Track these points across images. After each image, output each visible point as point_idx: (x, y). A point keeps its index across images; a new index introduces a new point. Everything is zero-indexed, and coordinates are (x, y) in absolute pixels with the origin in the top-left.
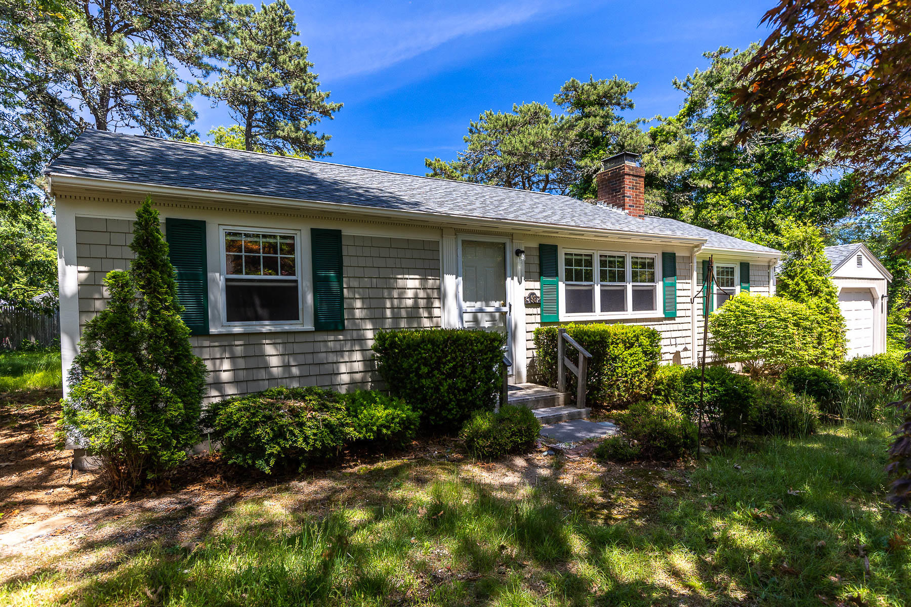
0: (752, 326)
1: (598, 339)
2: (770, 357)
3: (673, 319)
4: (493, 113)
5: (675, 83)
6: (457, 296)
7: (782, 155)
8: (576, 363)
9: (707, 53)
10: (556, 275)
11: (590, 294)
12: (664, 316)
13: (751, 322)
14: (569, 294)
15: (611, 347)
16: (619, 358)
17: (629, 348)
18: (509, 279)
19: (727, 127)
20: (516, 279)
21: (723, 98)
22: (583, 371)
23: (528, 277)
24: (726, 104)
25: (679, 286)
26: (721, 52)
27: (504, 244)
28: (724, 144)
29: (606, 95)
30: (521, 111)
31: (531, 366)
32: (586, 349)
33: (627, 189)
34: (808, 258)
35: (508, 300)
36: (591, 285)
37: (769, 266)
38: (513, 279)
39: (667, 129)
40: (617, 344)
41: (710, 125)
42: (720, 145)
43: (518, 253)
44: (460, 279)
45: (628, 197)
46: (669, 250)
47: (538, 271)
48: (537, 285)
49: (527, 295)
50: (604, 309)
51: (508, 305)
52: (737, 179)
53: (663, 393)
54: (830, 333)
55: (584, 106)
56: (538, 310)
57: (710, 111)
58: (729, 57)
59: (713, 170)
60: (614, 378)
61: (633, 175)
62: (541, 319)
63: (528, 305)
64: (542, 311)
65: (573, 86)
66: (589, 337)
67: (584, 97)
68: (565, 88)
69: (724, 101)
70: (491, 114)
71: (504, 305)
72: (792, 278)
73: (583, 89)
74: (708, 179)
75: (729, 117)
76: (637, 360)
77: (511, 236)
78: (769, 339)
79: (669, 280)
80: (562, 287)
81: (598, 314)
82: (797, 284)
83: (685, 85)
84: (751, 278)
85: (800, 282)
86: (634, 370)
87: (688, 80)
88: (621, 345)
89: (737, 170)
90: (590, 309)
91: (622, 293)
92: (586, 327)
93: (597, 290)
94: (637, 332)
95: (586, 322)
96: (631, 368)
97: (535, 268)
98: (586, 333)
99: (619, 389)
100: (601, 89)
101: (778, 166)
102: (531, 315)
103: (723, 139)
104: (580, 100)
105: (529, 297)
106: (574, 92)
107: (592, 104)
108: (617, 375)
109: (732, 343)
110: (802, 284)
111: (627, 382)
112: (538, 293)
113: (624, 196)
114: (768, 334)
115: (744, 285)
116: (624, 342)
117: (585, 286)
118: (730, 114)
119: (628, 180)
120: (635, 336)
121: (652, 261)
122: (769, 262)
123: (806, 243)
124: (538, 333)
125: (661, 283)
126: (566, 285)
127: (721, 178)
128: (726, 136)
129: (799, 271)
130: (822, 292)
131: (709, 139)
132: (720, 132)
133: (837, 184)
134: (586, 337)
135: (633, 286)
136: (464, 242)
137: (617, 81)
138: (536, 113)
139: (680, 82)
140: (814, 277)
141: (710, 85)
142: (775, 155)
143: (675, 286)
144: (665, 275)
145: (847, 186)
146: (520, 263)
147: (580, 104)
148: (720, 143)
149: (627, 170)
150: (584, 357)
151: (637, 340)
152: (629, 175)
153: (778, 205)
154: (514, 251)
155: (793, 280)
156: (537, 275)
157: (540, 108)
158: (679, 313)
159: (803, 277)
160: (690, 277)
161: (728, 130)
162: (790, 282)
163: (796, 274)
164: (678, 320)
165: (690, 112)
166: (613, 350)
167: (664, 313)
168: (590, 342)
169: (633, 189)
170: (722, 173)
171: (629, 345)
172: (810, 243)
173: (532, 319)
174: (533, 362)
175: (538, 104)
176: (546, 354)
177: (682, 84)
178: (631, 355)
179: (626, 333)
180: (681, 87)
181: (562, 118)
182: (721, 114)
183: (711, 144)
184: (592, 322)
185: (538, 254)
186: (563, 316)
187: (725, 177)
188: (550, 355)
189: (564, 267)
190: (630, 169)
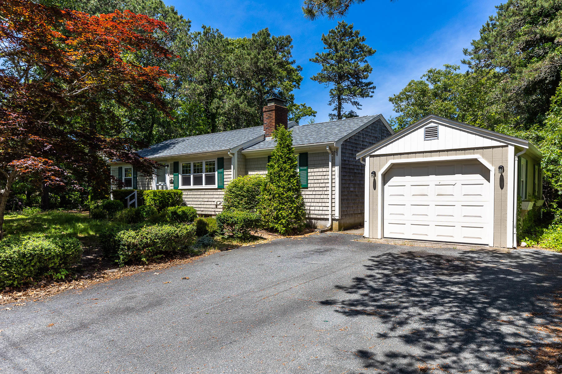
10: (179, 172)
14: (183, 179)
18: (166, 174)
23: (171, 173)
25: (225, 173)
35: (166, 182)
36: (190, 175)
43: (168, 166)
48: (173, 176)
56: (173, 185)
62: (174, 188)
63: (171, 183)
79: (221, 170)
80: (180, 176)
81: (192, 186)
84: (309, 163)
90: (190, 184)
91: (201, 178)
97: (173, 170)
105: (171, 180)
115: (303, 168)
121: (213, 162)
125: (217, 172)
126: (182, 175)
135: (205, 174)
144: (218, 169)
146: (168, 169)
167: (218, 186)
185: (173, 166)
186: (181, 187)
189: (181, 169)
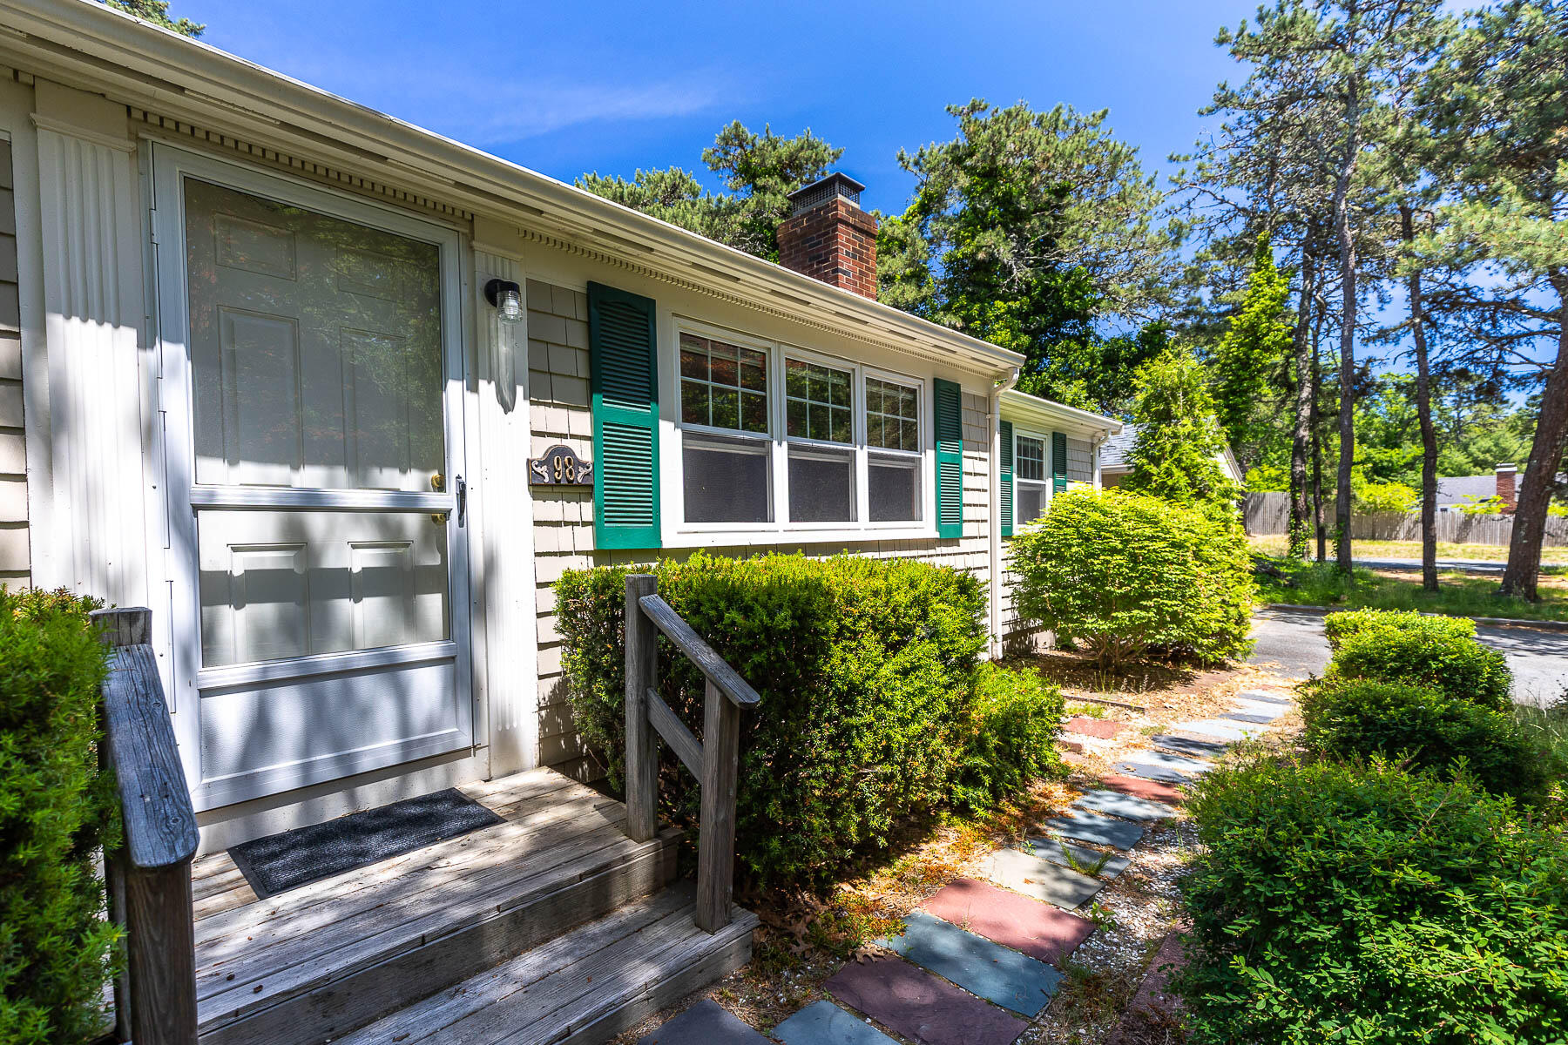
0: (1118, 559)
1: (784, 620)
2: (1155, 629)
3: (954, 541)
4: (598, 179)
5: (901, 159)
6: (150, 432)
7: (1057, 290)
8: (694, 722)
9: (954, 106)
10: (649, 393)
11: (759, 467)
12: (937, 535)
13: (1114, 551)
14: (695, 464)
15: (837, 650)
16: (863, 692)
17: (895, 648)
18: (454, 390)
19: (985, 229)
20: (487, 389)
21: (977, 183)
22: (723, 758)
24: (983, 192)
25: (967, 465)
26: (973, 108)
27: (436, 249)
28: (981, 256)
29: (792, 158)
30: (649, 181)
31: (555, 707)
32: (735, 666)
33: (842, 254)
34: (1184, 422)
35: (455, 467)
36: (762, 443)
37: (1092, 446)
38: (474, 388)
39: (889, 232)
40: (855, 635)
41: (957, 224)
42: (974, 260)
43: (495, 291)
44: (174, 353)
45: (844, 272)
46: (947, 375)
47: (584, 373)
48: (581, 422)
49: (539, 455)
50: (799, 512)
51: (452, 487)
52: (998, 318)
53: (987, 780)
54: (1232, 572)
55: (755, 176)
56: (587, 510)
57: (955, 205)
58: (986, 118)
59: (962, 299)
60: (848, 775)
61: (855, 228)
62: (597, 538)
63: (539, 489)
64: (598, 511)
65: (737, 136)
66: (747, 611)
67: (755, 160)
68: (724, 139)
69: (979, 189)
70: (594, 180)
71: (440, 486)
72: (1156, 461)
73: (754, 145)
74: (954, 314)
75: (986, 215)
76: (922, 691)
77: (467, 223)
78: (1153, 587)
79: (948, 449)
80: (671, 440)
81: (781, 527)
82: (1169, 474)
83: (916, 163)
84: (1069, 465)
85: (1175, 470)
86: (914, 728)
87: (921, 155)
88: (870, 641)
89: (999, 303)
90: (759, 511)
91: (842, 473)
92: (738, 570)
93: (780, 457)
94: (922, 587)
95: (745, 552)
96: (903, 722)
97: (578, 365)
98: (732, 596)
99: (861, 806)
100: (783, 151)
101: (1051, 307)
102: (557, 524)
103: (979, 248)
104: (747, 163)
105: (547, 461)
106: (739, 151)
107: (770, 173)
108: (858, 760)
109: (1075, 598)
110: (1177, 472)
111: (888, 778)
112: (584, 452)
113: (837, 271)
114: (1152, 577)
115: (1059, 478)
116: (880, 627)
117: (743, 442)
118: (988, 209)
119: (844, 236)
120: (916, 601)
121: (909, 397)
122: (1093, 436)
123: (1180, 394)
124: (570, 588)
125: (931, 454)
126: (687, 436)
127: (975, 313)
128: (983, 243)
129: (1168, 447)
130: (1211, 489)
131: (957, 248)
132: (973, 237)
133: (1134, 338)
134: (733, 615)
135: (871, 456)
136: (193, 187)
137: (811, 139)
138: (675, 187)
139: (911, 157)
140: (1199, 460)
141: (958, 161)
142: (1046, 289)
143: (959, 464)
144: (938, 437)
145: (1148, 343)
146: (505, 330)
147: (749, 173)
148: (974, 254)
149: (842, 212)
150: (726, 702)
151: (924, 616)
152: (847, 224)
153: (1053, 367)
154: (480, 285)
155: (1158, 465)
156: (581, 388)
157: (681, 177)
158: (968, 529)
159: (1179, 461)
160: (988, 447)
161: (988, 234)
162: (1154, 470)
163: (1163, 455)
164: (965, 545)
165: (924, 209)
166: (844, 664)
167: (939, 527)
168: (751, 634)
169: (854, 257)
170: (977, 306)
171: (895, 636)
172: (1185, 394)
173: (561, 538)
174: (562, 689)
175: (678, 170)
176: (594, 669)
177: (912, 161)
178: (905, 673)
179: (889, 592)
180: (911, 167)
181: (720, 201)
182: (974, 209)
183: (959, 255)
184: (763, 550)
185: (583, 316)
186: (676, 529)
187: (982, 312)
188: (607, 675)
189: (678, 378)
190: (847, 211)
